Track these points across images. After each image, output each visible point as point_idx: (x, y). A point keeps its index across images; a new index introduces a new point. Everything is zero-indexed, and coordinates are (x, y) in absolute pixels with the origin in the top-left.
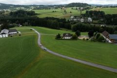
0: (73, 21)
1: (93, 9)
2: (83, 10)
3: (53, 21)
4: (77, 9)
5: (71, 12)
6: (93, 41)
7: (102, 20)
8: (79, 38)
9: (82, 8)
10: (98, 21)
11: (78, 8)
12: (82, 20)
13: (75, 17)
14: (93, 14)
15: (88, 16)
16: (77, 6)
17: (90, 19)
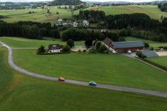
0: (62, 26)
1: (89, 9)
2: (75, 9)
3: (30, 27)
4: (66, 8)
5: (57, 13)
6: (93, 52)
7: (102, 23)
8: (72, 50)
9: (73, 7)
10: (97, 24)
11: (68, 6)
12: (75, 24)
13: (65, 20)
14: (89, 16)
15: (83, 19)
16: (65, 4)
17: (86, 22)
